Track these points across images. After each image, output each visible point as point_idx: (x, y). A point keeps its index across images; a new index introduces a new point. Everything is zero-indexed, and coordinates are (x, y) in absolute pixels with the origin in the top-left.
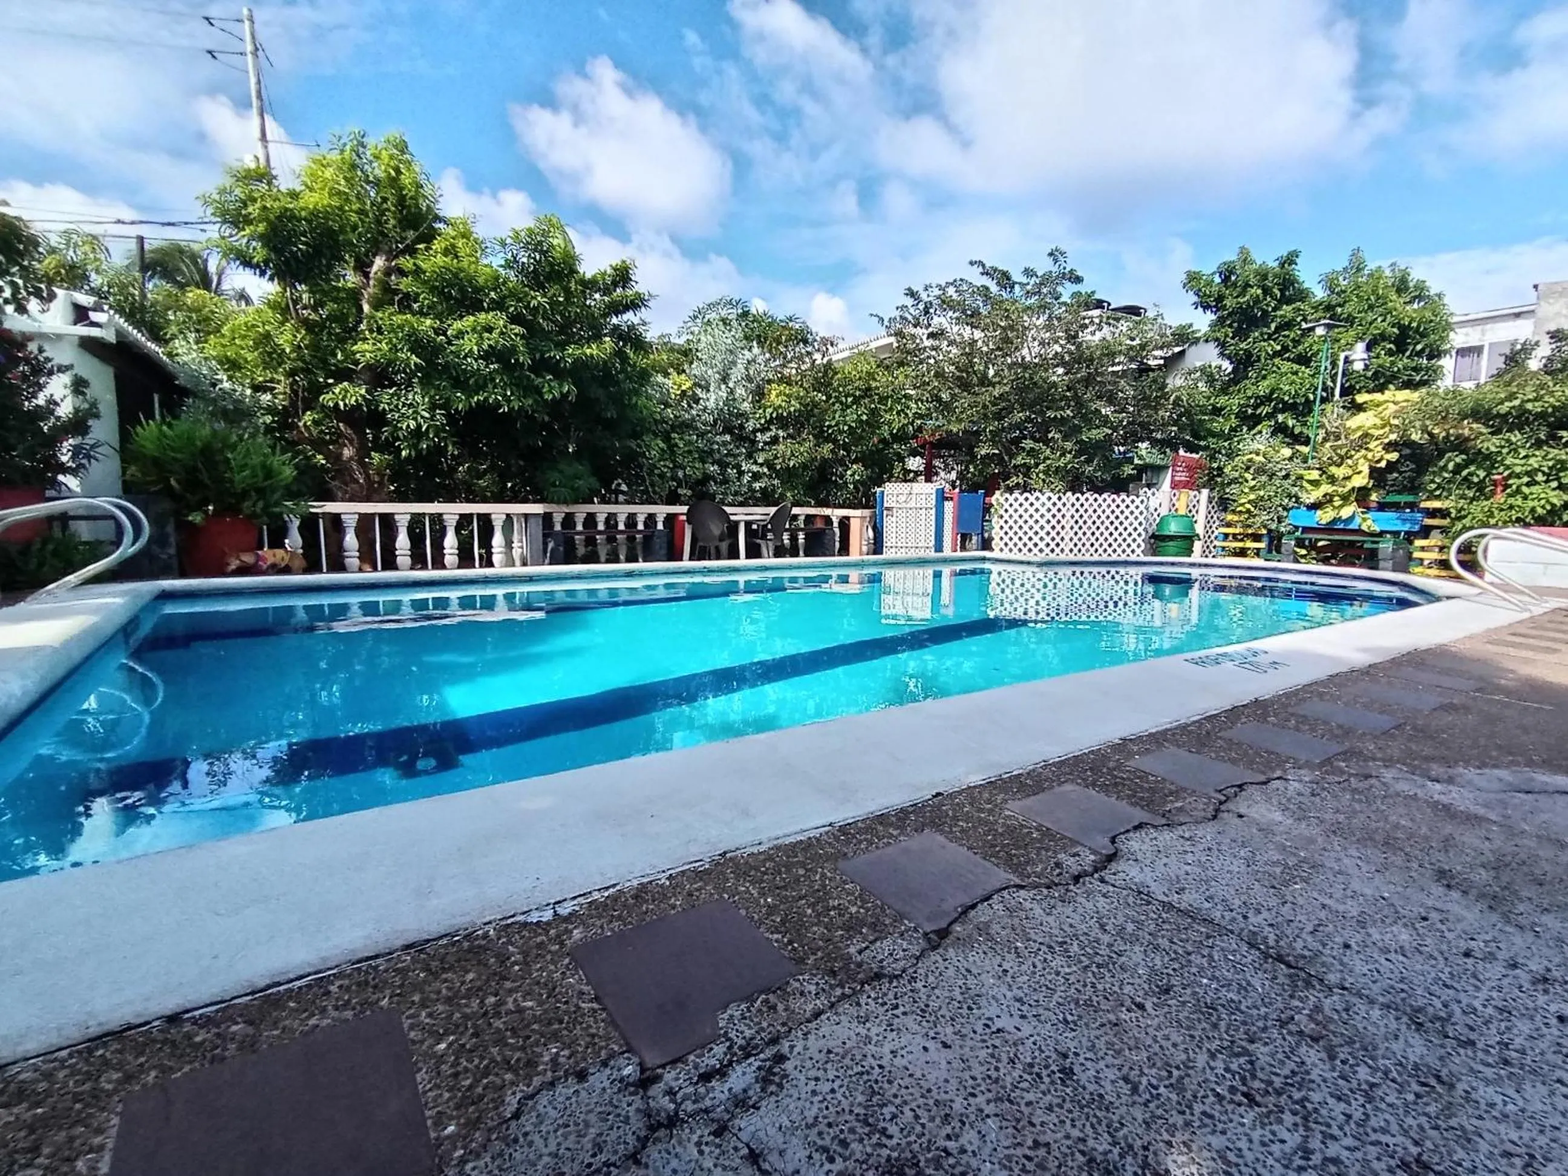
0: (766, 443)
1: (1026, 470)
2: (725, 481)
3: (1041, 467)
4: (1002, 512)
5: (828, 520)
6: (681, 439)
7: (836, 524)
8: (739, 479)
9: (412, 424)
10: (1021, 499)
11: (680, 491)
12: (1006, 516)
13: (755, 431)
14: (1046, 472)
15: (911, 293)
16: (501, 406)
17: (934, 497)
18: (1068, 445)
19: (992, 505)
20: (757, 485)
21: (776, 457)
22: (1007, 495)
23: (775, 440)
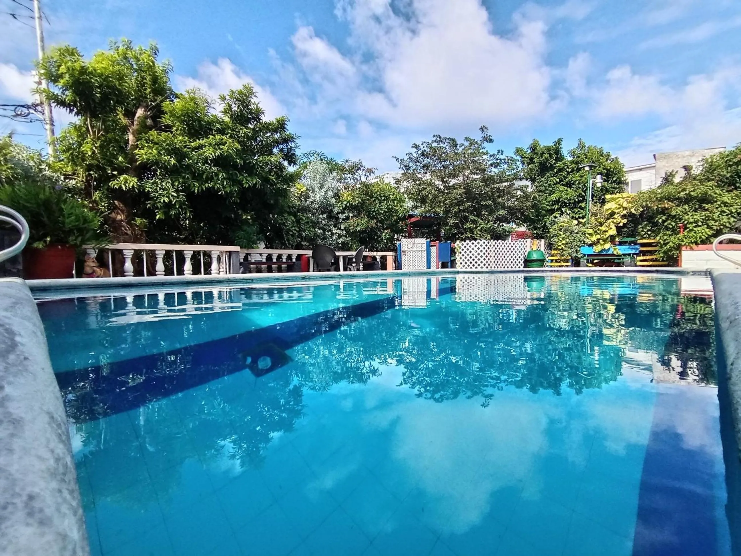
0: (343, 219)
1: (471, 230)
2: (324, 238)
3: (479, 228)
4: (460, 250)
5: (374, 258)
6: (303, 216)
7: (378, 260)
8: (331, 237)
9: (167, 200)
10: (470, 244)
11: (303, 243)
12: (463, 253)
13: (338, 213)
14: (481, 231)
15: (416, 147)
16: (220, 191)
17: (425, 245)
18: (490, 218)
19: (455, 248)
20: (340, 241)
21: (350, 226)
22: (463, 242)
23: (348, 218)
